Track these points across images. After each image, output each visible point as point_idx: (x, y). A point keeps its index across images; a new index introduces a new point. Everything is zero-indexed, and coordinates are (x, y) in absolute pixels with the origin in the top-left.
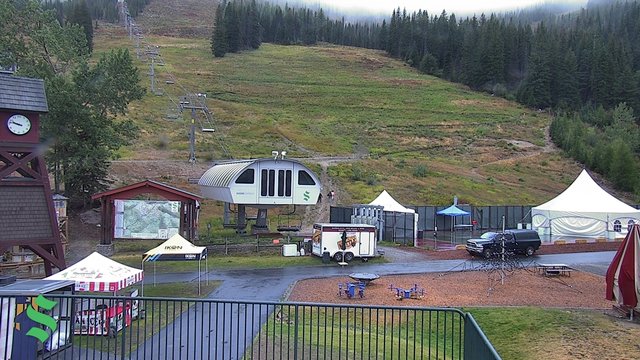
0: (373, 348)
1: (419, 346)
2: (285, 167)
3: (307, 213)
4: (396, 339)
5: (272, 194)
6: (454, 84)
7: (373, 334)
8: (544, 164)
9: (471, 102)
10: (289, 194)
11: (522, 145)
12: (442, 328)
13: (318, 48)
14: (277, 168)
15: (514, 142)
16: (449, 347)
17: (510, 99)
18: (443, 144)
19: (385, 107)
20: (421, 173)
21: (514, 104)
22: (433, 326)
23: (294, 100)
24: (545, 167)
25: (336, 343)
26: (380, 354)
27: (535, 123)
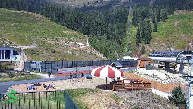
0: (38, 104)
1: (52, 102)
2: (8, 49)
3: (16, 64)
4: (45, 101)
5: (3, 58)
6: (63, 26)
7: (38, 100)
8: (87, 49)
9: (68, 32)
10: (9, 58)
11: (81, 44)
12: (59, 96)
13: (20, 11)
14: (5, 50)
15: (79, 44)
16: (61, 101)
17: (78, 32)
18: (60, 43)
19: (42, 32)
20: (54, 51)
21: (79, 33)
22: (57, 96)
23: (11, 28)
24: (87, 50)
25: (26, 104)
26: (40, 106)
27: (85, 38)
